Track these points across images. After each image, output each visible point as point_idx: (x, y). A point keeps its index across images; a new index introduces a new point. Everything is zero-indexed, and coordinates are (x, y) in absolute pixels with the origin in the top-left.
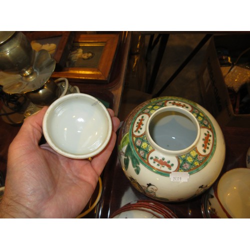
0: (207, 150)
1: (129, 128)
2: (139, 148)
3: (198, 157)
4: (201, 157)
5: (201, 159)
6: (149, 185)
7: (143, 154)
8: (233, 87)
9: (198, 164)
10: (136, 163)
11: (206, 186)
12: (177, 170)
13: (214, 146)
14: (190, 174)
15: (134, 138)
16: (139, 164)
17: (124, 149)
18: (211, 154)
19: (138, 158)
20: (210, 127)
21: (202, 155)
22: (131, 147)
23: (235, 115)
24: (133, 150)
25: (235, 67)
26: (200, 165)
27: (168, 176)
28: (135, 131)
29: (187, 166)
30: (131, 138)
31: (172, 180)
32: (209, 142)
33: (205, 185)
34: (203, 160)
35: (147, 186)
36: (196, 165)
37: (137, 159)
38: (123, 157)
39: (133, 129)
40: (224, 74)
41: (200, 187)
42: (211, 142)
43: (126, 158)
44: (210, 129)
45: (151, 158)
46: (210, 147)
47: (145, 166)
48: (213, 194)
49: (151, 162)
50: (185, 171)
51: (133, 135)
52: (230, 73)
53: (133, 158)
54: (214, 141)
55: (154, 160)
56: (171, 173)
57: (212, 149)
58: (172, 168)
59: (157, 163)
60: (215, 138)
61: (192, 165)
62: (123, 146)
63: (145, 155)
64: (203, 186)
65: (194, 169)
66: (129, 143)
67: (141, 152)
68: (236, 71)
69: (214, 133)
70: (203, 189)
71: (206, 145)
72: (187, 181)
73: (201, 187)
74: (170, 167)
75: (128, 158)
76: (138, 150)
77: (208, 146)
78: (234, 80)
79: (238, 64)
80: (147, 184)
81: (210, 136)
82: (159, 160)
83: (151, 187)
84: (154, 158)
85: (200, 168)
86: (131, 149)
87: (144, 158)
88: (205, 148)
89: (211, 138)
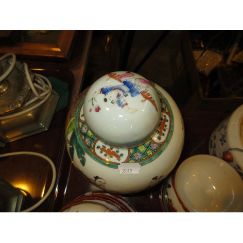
0: (162, 137)
1: (76, 111)
2: (86, 135)
3: (152, 145)
4: (155, 145)
5: (155, 148)
6: (97, 178)
7: (89, 143)
8: (204, 71)
9: (151, 153)
10: (81, 153)
11: (161, 177)
12: (127, 161)
13: (171, 132)
14: (142, 165)
15: (81, 124)
16: (84, 154)
17: (69, 136)
18: (167, 141)
19: (83, 147)
20: (167, 111)
21: (156, 143)
22: (76, 134)
23: (205, 99)
24: (78, 137)
25: (207, 51)
26: (153, 155)
27: (117, 168)
28: (82, 116)
29: (139, 156)
30: (77, 123)
31: (121, 172)
32: (165, 128)
33: (159, 176)
34: (157, 148)
35: (94, 179)
36: (149, 154)
37: (82, 149)
38: (69, 146)
39: (80, 113)
40: (196, 58)
41: (153, 179)
42: (168, 127)
43: (71, 146)
44: (168, 113)
45: (98, 147)
46: (166, 133)
47: (91, 156)
48: (171, 184)
49: (98, 151)
50: (136, 161)
51: (79, 120)
52: (202, 58)
53: (78, 147)
54: (171, 126)
55: (101, 149)
56: (119, 164)
57: (168, 136)
58: (121, 158)
59: (104, 153)
60: (172, 123)
61: (144, 154)
62: (68, 133)
63: (91, 144)
64: (157, 177)
65: (147, 158)
66: (74, 130)
67: (87, 140)
68: (207, 56)
69: (171, 117)
70: (157, 180)
71: (162, 132)
72: (138, 172)
73: (155, 178)
74: (118, 157)
75: (73, 147)
76: (83, 137)
77: (163, 132)
78: (205, 64)
79: (210, 49)
80: (95, 177)
81: (167, 121)
82: (106, 149)
83: (98, 180)
84: (101, 147)
85: (153, 158)
86: (76, 137)
87: (89, 147)
88: (160, 135)
89: (167, 124)
